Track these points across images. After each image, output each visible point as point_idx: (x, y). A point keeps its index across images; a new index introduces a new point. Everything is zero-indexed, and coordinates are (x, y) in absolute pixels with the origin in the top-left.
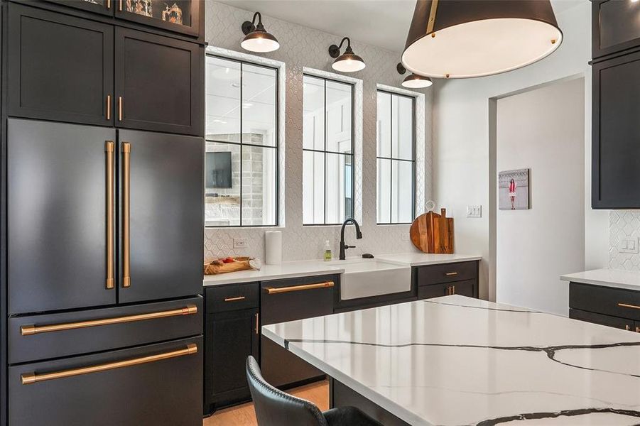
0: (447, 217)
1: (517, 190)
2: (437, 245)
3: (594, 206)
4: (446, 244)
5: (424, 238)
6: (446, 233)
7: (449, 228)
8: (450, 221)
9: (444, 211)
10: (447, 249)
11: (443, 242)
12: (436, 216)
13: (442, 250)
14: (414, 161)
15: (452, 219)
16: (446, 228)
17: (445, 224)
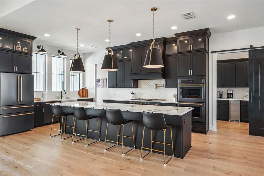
2: (84, 96)
4: (86, 95)
5: (81, 94)
9: (86, 88)
10: (87, 96)
12: (84, 89)
13: (86, 97)
15: (88, 90)
16: (86, 92)
17: (86, 90)
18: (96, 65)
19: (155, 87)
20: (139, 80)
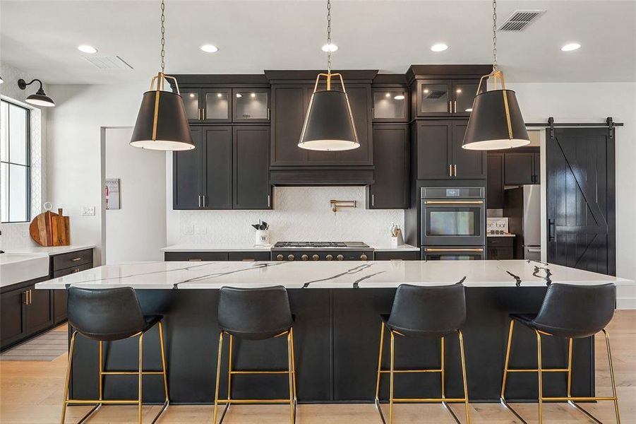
0: (63, 215)
1: (110, 194)
2: (55, 239)
3: (175, 208)
4: (63, 238)
5: (43, 234)
6: (63, 228)
7: (66, 225)
8: (67, 219)
9: (60, 211)
10: (64, 242)
11: (61, 236)
12: (54, 215)
13: (60, 243)
14: (29, 166)
15: (68, 217)
16: (63, 225)
17: (62, 221)
18: (103, 129)
19: (330, 208)
20: (277, 185)
